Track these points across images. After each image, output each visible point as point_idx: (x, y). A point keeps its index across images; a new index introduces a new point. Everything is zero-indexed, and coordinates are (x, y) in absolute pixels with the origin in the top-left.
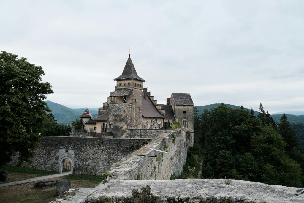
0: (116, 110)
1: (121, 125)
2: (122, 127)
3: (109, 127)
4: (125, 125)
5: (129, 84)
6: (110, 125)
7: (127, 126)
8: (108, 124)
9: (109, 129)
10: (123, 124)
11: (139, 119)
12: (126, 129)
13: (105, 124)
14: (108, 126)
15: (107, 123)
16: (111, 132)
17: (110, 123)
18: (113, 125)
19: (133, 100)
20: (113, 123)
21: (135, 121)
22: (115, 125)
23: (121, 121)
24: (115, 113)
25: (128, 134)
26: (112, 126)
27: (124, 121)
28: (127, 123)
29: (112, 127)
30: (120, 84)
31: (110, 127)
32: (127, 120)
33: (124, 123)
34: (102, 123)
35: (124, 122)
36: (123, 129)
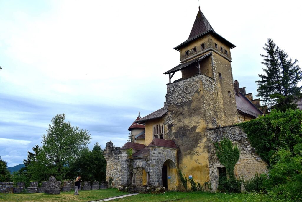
0: (180, 94)
1: (193, 124)
2: (195, 127)
3: (168, 132)
4: (200, 121)
5: (203, 46)
6: (170, 126)
7: (207, 123)
8: (166, 126)
9: (169, 136)
10: (196, 120)
11: (232, 115)
12: (203, 131)
13: (160, 126)
14: (166, 130)
15: (165, 124)
16: (173, 141)
17: (170, 123)
18: (175, 125)
19: (215, 74)
20: (176, 122)
21: (223, 117)
22: (179, 125)
23: (191, 113)
24: (179, 101)
25: (209, 140)
26: (173, 128)
27: (197, 112)
28: (204, 117)
29: (174, 131)
30: (187, 53)
31: (170, 130)
32: (205, 110)
33: (200, 117)
34: (155, 126)
35: (199, 115)
36: (198, 130)
